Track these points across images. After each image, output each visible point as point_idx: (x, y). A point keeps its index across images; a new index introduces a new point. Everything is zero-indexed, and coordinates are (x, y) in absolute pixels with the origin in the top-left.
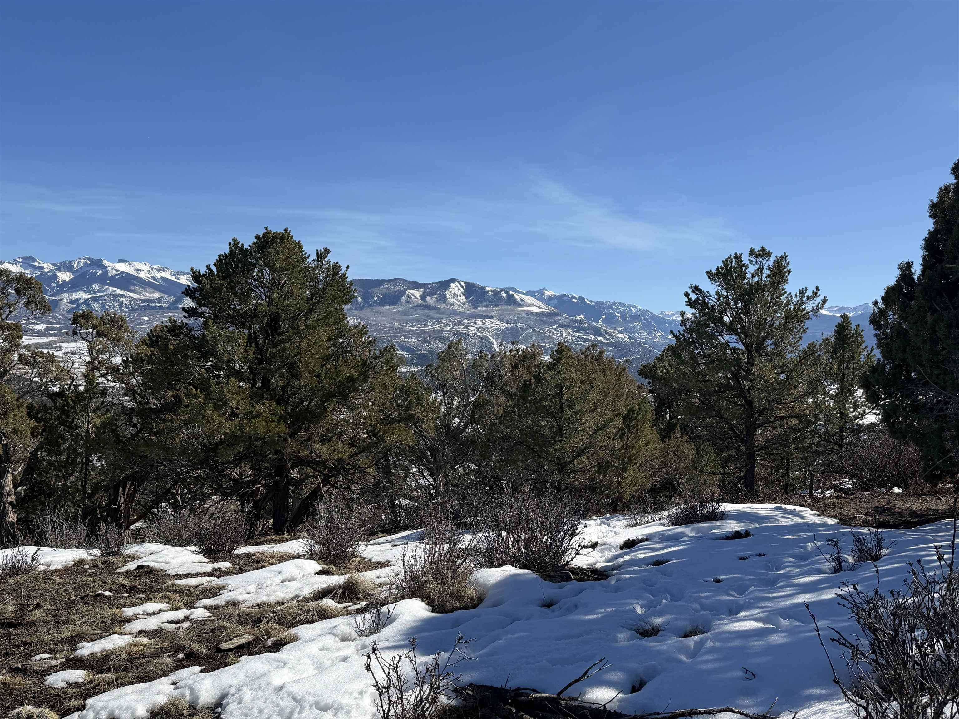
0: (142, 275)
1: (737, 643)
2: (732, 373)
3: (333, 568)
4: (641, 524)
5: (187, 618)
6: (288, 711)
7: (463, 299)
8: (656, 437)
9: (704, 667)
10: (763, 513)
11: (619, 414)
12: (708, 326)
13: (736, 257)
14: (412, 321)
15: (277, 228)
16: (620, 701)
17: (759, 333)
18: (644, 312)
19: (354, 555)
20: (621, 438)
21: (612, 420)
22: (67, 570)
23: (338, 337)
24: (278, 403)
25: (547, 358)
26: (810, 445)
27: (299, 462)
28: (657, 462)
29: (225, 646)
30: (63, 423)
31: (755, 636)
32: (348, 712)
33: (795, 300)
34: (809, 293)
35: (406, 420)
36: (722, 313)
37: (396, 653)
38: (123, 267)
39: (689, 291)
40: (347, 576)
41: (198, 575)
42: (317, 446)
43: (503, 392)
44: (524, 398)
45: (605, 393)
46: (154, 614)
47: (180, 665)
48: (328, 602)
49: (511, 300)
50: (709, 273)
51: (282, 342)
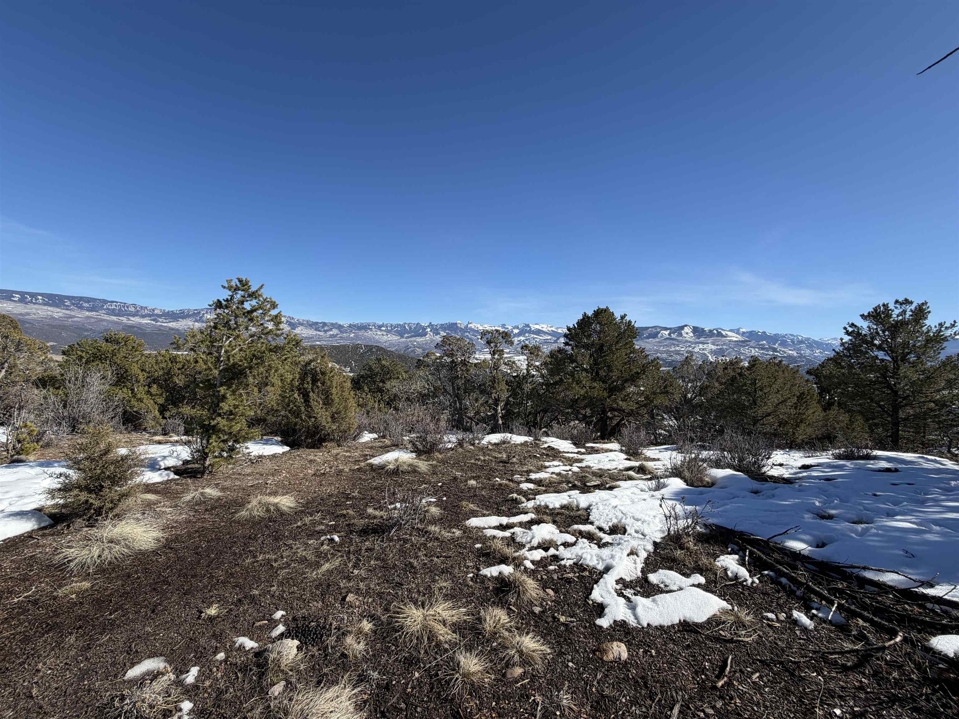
0: (544, 330)
1: (897, 534)
2: (881, 374)
3: (632, 458)
4: (812, 456)
5: (570, 470)
6: (620, 517)
7: (692, 334)
8: (820, 409)
9: (871, 543)
10: (909, 459)
11: (794, 395)
12: (862, 346)
13: (884, 305)
14: (663, 346)
15: (603, 307)
16: (809, 551)
17: (904, 350)
18: (808, 339)
19: (641, 453)
20: (796, 408)
21: (790, 398)
22: (522, 444)
23: (630, 353)
24: (603, 382)
25: (746, 364)
26: (945, 420)
27: (612, 410)
28: (821, 423)
29: (588, 484)
30: (519, 387)
31: (912, 532)
32: (649, 524)
33: (934, 330)
34: (948, 325)
35: (664, 393)
36: (873, 338)
37: (674, 502)
38: (537, 327)
39: (847, 326)
40: (640, 463)
41: (572, 453)
42: (621, 403)
43: (717, 381)
44: (732, 385)
45: (785, 384)
46: (556, 466)
47: (570, 489)
48: (631, 473)
49: (719, 334)
50: (862, 316)
51: (605, 356)
